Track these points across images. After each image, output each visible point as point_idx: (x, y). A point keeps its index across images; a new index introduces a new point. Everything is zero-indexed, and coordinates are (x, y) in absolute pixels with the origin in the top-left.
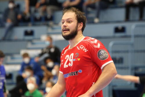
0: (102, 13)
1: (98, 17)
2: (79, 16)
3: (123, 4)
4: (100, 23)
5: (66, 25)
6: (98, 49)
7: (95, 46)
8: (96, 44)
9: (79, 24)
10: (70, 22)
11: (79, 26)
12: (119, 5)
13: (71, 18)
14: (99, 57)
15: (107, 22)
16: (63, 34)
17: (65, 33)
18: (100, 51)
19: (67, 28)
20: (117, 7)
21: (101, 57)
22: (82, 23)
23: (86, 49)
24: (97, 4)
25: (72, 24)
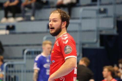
0: (37, 12)
1: (33, 15)
2: (62, 16)
3: (55, 5)
4: (36, 20)
5: (52, 24)
6: (65, 45)
7: (64, 42)
8: (65, 41)
9: (63, 23)
10: (55, 21)
11: (63, 24)
12: (51, 5)
13: (56, 18)
14: (65, 52)
15: (41, 20)
16: (51, 32)
17: (51, 31)
18: (66, 46)
19: (53, 26)
20: (49, 7)
21: (66, 52)
22: (66, 22)
23: (58, 44)
24: (33, 5)
25: (57, 23)
